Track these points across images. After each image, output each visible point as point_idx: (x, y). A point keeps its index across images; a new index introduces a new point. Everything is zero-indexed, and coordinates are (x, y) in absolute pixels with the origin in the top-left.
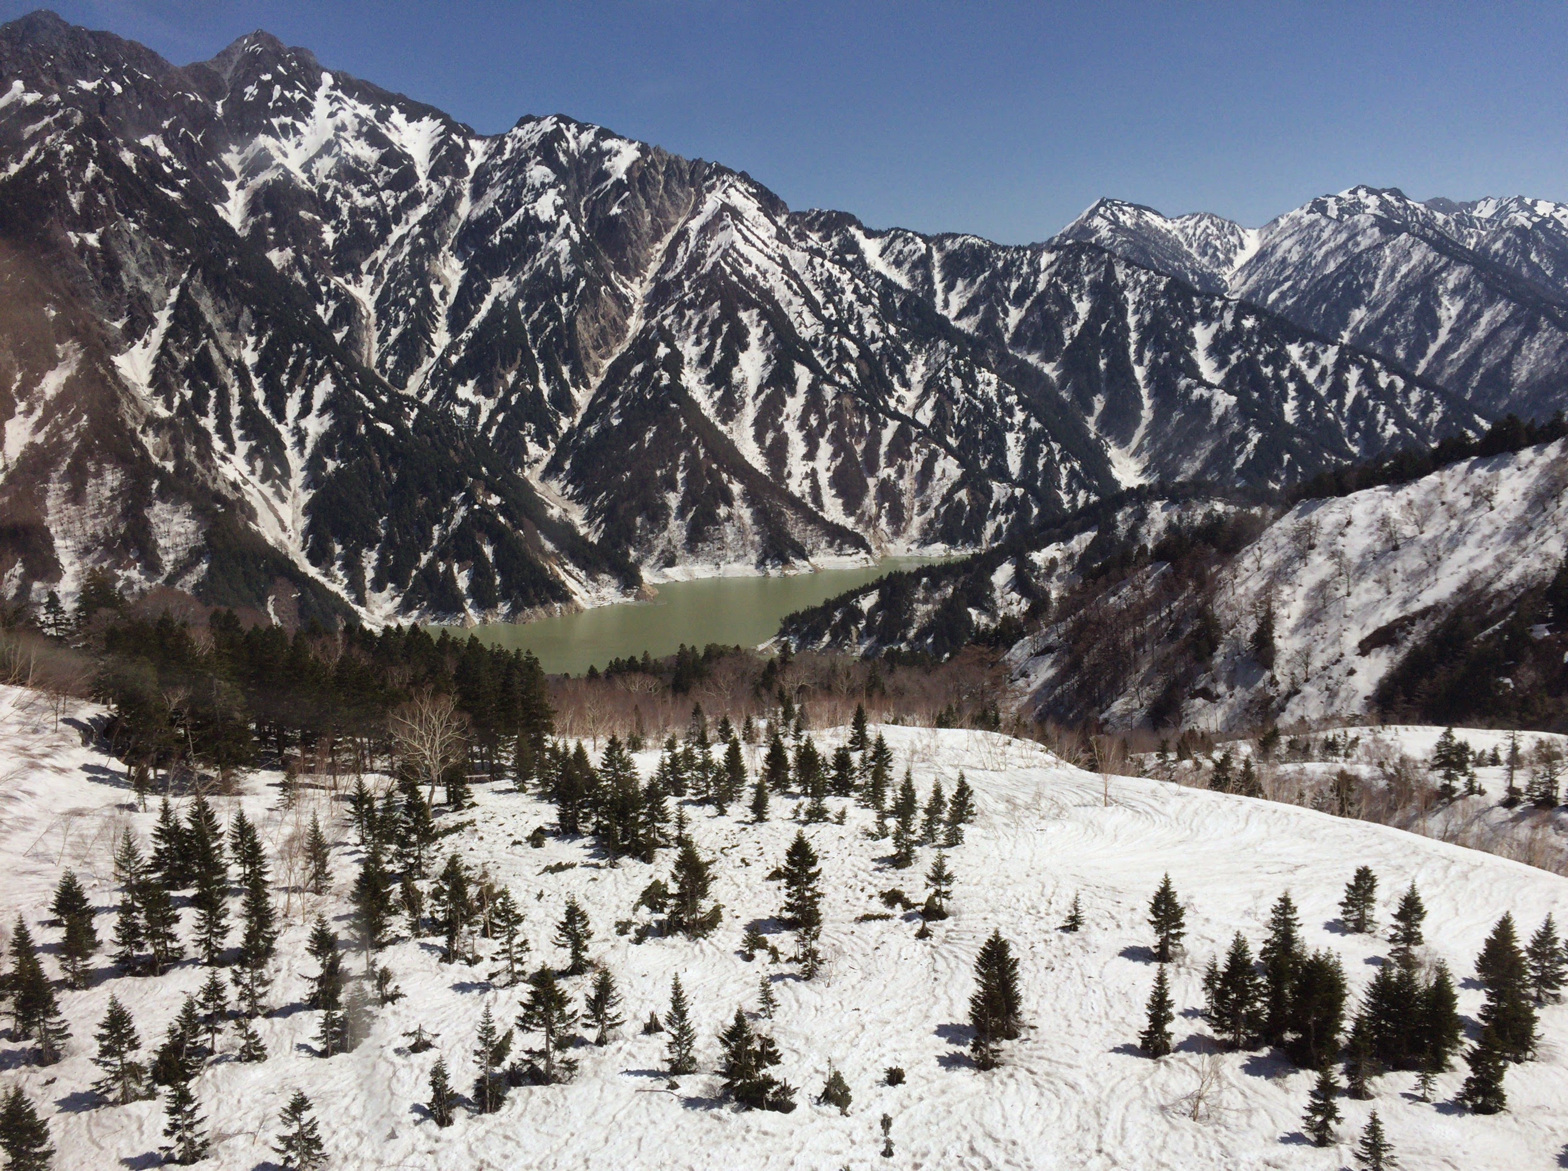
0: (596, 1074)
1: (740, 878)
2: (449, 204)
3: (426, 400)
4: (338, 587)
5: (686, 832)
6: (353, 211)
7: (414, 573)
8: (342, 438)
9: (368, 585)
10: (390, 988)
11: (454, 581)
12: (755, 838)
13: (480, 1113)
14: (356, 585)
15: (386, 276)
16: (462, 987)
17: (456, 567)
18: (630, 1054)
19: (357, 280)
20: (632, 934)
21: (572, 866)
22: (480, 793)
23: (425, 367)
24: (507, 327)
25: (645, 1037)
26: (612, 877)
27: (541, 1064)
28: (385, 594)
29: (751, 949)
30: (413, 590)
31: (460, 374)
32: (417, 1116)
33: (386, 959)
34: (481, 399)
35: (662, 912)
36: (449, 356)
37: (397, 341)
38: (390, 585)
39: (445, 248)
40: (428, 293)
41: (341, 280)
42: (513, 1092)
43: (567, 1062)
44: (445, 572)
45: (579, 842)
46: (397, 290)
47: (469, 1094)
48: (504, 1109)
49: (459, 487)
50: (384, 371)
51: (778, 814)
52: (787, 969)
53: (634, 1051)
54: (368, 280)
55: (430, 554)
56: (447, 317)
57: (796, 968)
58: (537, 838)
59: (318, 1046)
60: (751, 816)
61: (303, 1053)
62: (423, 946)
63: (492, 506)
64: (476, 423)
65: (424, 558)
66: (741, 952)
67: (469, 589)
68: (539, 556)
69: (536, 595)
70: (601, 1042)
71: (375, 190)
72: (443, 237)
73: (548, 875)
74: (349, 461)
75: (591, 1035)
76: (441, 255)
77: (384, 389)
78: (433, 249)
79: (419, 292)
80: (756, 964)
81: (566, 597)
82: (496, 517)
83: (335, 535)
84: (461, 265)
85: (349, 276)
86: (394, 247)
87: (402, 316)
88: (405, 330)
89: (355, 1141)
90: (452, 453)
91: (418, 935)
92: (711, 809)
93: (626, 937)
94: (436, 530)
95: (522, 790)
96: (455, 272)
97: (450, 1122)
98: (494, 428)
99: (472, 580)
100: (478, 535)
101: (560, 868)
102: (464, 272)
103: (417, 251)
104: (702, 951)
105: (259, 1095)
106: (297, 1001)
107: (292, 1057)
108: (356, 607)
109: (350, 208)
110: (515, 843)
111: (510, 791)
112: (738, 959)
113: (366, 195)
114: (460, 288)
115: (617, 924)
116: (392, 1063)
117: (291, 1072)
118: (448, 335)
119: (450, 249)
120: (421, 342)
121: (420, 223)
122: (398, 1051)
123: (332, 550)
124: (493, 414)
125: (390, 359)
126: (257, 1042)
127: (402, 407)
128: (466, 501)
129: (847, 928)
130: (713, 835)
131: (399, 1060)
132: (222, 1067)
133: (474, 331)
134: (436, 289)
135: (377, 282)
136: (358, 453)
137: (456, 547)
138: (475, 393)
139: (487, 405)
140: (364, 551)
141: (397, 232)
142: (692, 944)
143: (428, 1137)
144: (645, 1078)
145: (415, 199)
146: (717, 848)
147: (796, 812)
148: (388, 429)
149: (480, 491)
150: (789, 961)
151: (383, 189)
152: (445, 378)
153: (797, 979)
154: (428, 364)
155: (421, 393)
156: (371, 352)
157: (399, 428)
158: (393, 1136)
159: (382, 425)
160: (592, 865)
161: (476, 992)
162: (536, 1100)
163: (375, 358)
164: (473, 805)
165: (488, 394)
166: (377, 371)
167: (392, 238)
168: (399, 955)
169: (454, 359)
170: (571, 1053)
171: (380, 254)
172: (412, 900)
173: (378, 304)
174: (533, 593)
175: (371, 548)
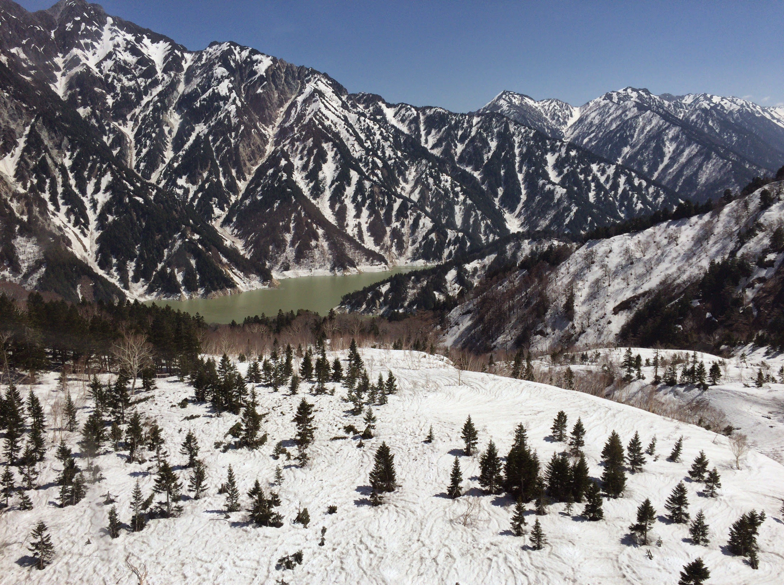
0: (192, 513)
1: (279, 421)
2: (173, 86)
3: (161, 186)
4: (115, 280)
5: (256, 399)
6: (123, 88)
7: (154, 273)
8: (116, 204)
9: (130, 279)
10: (98, 475)
11: (175, 277)
12: (290, 402)
13: (133, 531)
14: (124, 279)
15: (140, 122)
16: (134, 474)
17: (176, 270)
18: (210, 503)
19: (125, 124)
20: (222, 448)
21: (198, 416)
22: (160, 383)
23: (160, 169)
24: (203, 149)
25: (219, 495)
26: (217, 421)
27: (165, 508)
28: (139, 284)
29: (278, 454)
30: (153, 282)
31: (179, 172)
32: (102, 534)
33: (99, 461)
34: (190, 185)
35: (238, 437)
36: (173, 163)
37: (146, 155)
38: (142, 279)
39: (171, 108)
40: (162, 131)
41: (116, 124)
42: (151, 522)
43: (178, 507)
44: (170, 273)
45: (204, 405)
46: (146, 129)
47: (129, 523)
48: (145, 530)
49: (178, 230)
50: (139, 170)
51: (303, 391)
52: (293, 462)
53: (212, 502)
54: (131, 124)
55: (163, 264)
56: (172, 143)
57: (297, 462)
58: (184, 404)
59: (59, 502)
60: (290, 392)
61: (51, 506)
62: (118, 455)
63: (195, 240)
64: (187, 198)
65: (160, 266)
66: (273, 455)
67: (183, 281)
68: (220, 265)
69: (218, 285)
70: (196, 498)
71: (134, 78)
72: (170, 103)
73: (186, 421)
74: (120, 216)
75: (192, 495)
76: (169, 112)
77: (139, 179)
78: (165, 108)
79: (157, 130)
80: (279, 461)
81: (233, 285)
82: (197, 246)
83: (113, 253)
84: (179, 117)
85: (121, 122)
86: (144, 107)
87: (148, 142)
88: (150, 150)
89: (70, 545)
90: (174, 213)
91: (117, 450)
92: (271, 389)
93: (219, 449)
94: (166, 252)
95: (182, 381)
96: (176, 120)
97: (118, 536)
98: (197, 200)
99: (185, 277)
100: (187, 254)
101: (192, 417)
102: (181, 121)
103: (156, 109)
104: (254, 455)
105: (27, 525)
106: (52, 482)
107: (46, 508)
108: (124, 290)
109: (121, 87)
110: (172, 406)
111: (176, 381)
112: (271, 459)
113: (130, 80)
114: (179, 129)
115: (215, 443)
116: (94, 510)
117: (44, 515)
118: (172, 152)
119: (174, 109)
120: (157, 156)
121: (158, 95)
122: (98, 504)
123: (111, 261)
124: (196, 193)
125: (142, 165)
126: (29, 501)
127: (148, 189)
128: (180, 237)
129: (325, 444)
130: (269, 401)
131: (98, 508)
132: (11, 512)
133: (186, 151)
134: (166, 129)
135: (135, 125)
136: (125, 212)
137: (176, 260)
138: (187, 182)
139: (193, 189)
140: (128, 262)
141: (146, 99)
142: (250, 452)
143: (106, 543)
144: (215, 514)
145: (156, 83)
146: (271, 407)
147: (311, 390)
148: (141, 200)
149: (188, 232)
150: (295, 459)
151: (139, 77)
152: (171, 175)
153: (297, 467)
154: (162, 167)
155: (158, 182)
156: (132, 161)
157: (146, 200)
158: (89, 542)
159: (138, 198)
160: (208, 416)
161: (141, 476)
162: (160, 525)
163: (134, 164)
164: (156, 388)
165: (194, 183)
166: (135, 171)
167: (143, 103)
168: (106, 460)
169: (176, 165)
170: (181, 503)
171: (137, 111)
172: (116, 434)
173: (136, 136)
174: (216, 283)
175: (132, 260)
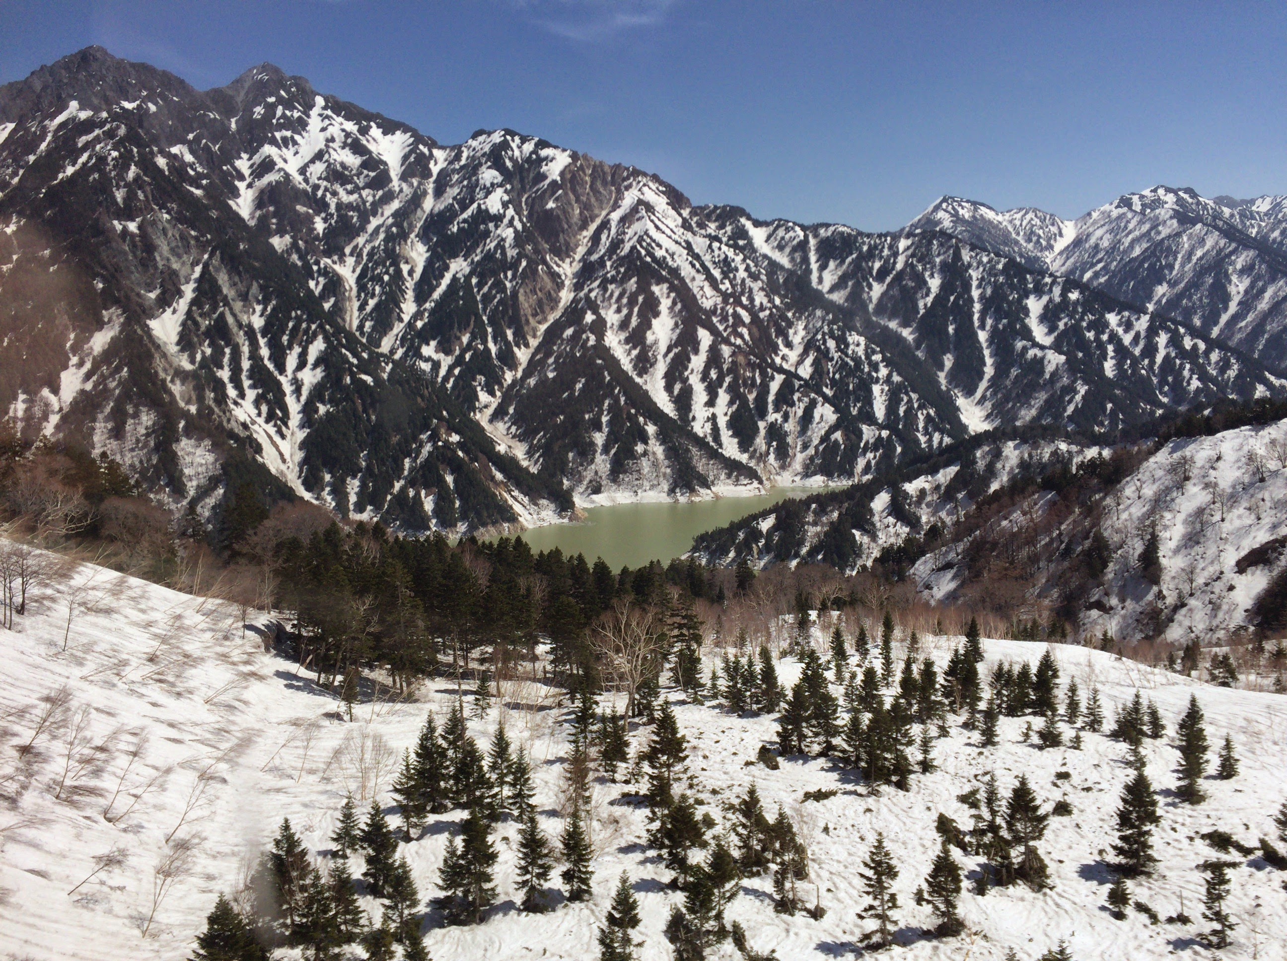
2: (416, 200)
3: (397, 356)
6: (339, 206)
7: (389, 497)
8: (331, 387)
9: (351, 507)
11: (421, 504)
14: (341, 507)
15: (365, 258)
17: (423, 493)
19: (342, 260)
23: (395, 330)
24: (462, 298)
28: (365, 515)
30: (387, 511)
31: (424, 336)
34: (441, 356)
36: (415, 321)
37: (373, 310)
38: (369, 508)
39: (412, 236)
40: (399, 271)
41: (329, 261)
44: (414, 497)
46: (373, 269)
49: (426, 427)
50: (362, 334)
54: (351, 261)
55: (402, 482)
56: (414, 290)
63: (452, 443)
64: (437, 376)
65: (398, 486)
67: (434, 511)
68: (491, 485)
69: (489, 517)
71: (357, 189)
72: (411, 227)
74: (337, 406)
76: (409, 241)
77: (365, 348)
78: (403, 236)
79: (391, 270)
81: (513, 518)
82: (455, 452)
83: (325, 465)
84: (425, 248)
85: (336, 258)
86: (371, 235)
87: (378, 289)
88: (380, 300)
90: (419, 400)
94: (407, 462)
96: (420, 254)
98: (452, 380)
99: (436, 504)
100: (441, 467)
102: (428, 254)
103: (389, 238)
109: (337, 204)
113: (350, 193)
114: (425, 267)
118: (414, 305)
119: (417, 236)
120: (391, 311)
121: (393, 215)
123: (323, 478)
124: (451, 369)
125: (368, 325)
127: (380, 362)
128: (430, 439)
133: (436, 302)
134: (405, 268)
135: (358, 263)
136: (344, 399)
137: (423, 476)
138: (437, 351)
139: (446, 362)
140: (349, 479)
141: (374, 222)
145: (389, 197)
148: (368, 379)
149: (443, 431)
151: (364, 188)
152: (412, 340)
154: (398, 328)
155: (393, 351)
156: (353, 318)
157: (377, 379)
159: (364, 377)
163: (355, 323)
165: (448, 352)
166: (357, 334)
167: (371, 228)
169: (419, 324)
171: (361, 240)
173: (359, 280)
174: (485, 514)
175: (354, 477)
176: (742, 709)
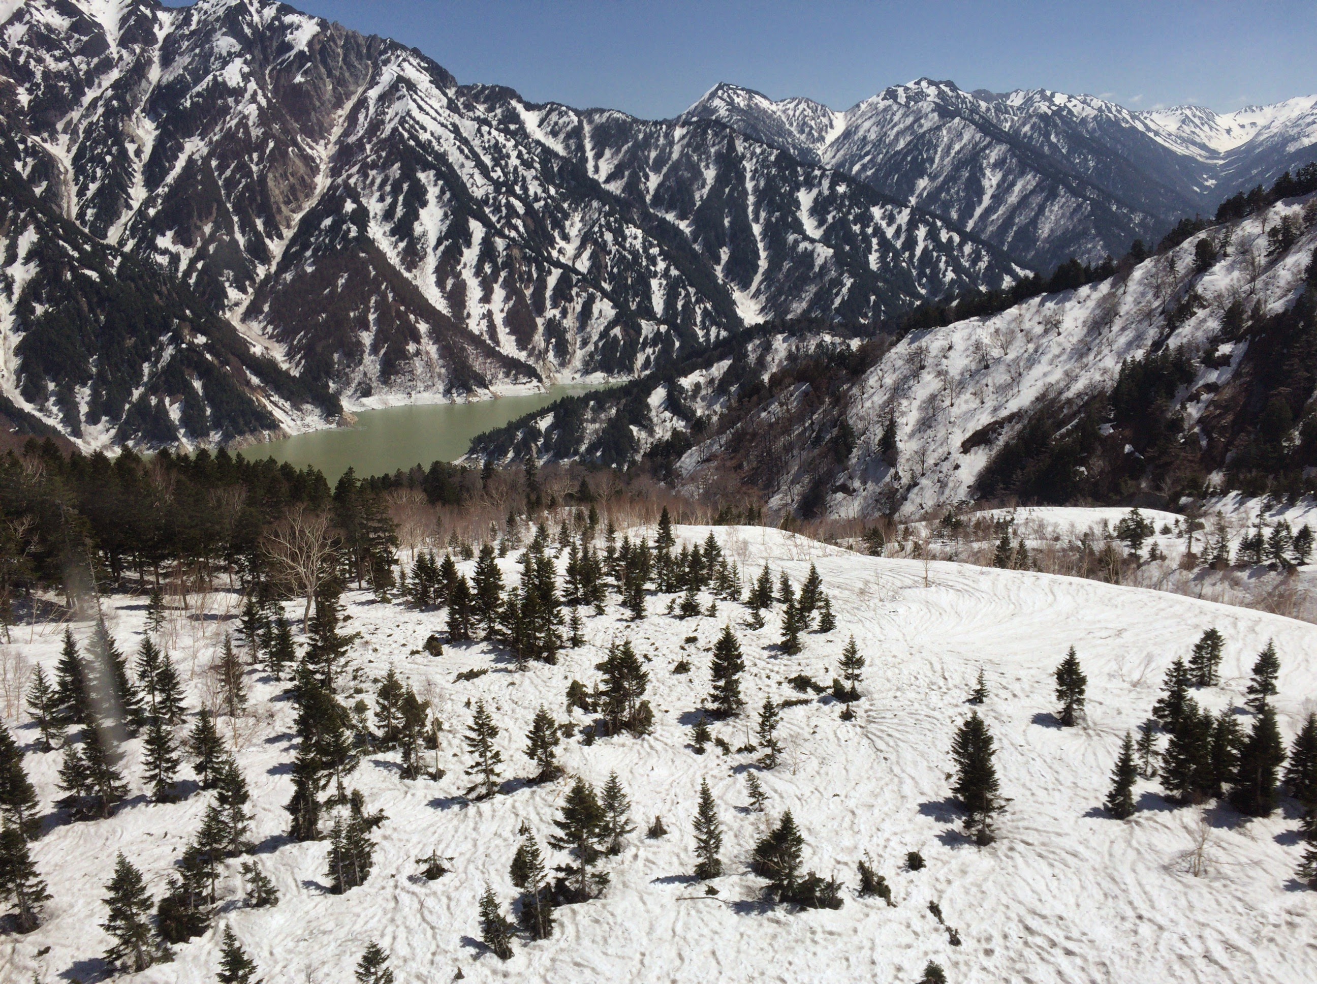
2: (139, 69)
3: (128, 248)
4: (54, 420)
6: (46, 74)
7: (127, 406)
8: (49, 283)
9: (83, 418)
11: (166, 413)
14: (70, 418)
15: (81, 136)
17: (167, 401)
19: (53, 138)
23: (123, 219)
24: (201, 182)
28: (100, 426)
30: (126, 422)
31: (159, 225)
34: (180, 248)
36: (147, 208)
37: (95, 196)
38: (104, 418)
39: (137, 110)
40: (123, 152)
41: (38, 139)
44: (157, 405)
46: (92, 149)
49: (166, 328)
50: (84, 223)
54: (64, 139)
55: (142, 389)
56: (143, 173)
63: (198, 346)
64: (177, 270)
65: (136, 394)
67: (181, 420)
68: (247, 390)
69: (246, 424)
71: (66, 56)
72: (136, 101)
74: (57, 305)
76: (134, 117)
77: (87, 239)
78: (127, 111)
79: (114, 150)
81: (274, 425)
82: (203, 356)
83: (47, 372)
84: (154, 126)
85: (46, 135)
86: (88, 109)
87: (99, 172)
88: (103, 185)
90: (157, 297)
94: (146, 367)
96: (148, 132)
98: (194, 275)
99: (184, 411)
100: (186, 371)
102: (157, 132)
103: (109, 112)
108: (72, 439)
109: (44, 73)
113: (58, 60)
114: (154, 147)
118: (144, 190)
119: (143, 111)
120: (118, 198)
121: (112, 86)
123: (46, 387)
124: (192, 262)
125: (90, 212)
127: (106, 255)
128: (172, 341)
133: (170, 186)
134: (131, 148)
135: (73, 141)
136: (66, 298)
137: (166, 381)
138: (174, 243)
139: (186, 255)
140: (77, 387)
141: (90, 95)
145: (107, 65)
148: (94, 275)
149: (186, 332)
151: (75, 55)
152: (144, 230)
154: (126, 216)
155: (122, 242)
156: (71, 205)
157: (103, 274)
159: (88, 272)
163: (74, 211)
165: (188, 244)
166: (78, 223)
167: (86, 100)
169: (152, 212)
171: (75, 115)
173: (75, 161)
174: (242, 422)
175: (84, 385)
176: (426, 604)
